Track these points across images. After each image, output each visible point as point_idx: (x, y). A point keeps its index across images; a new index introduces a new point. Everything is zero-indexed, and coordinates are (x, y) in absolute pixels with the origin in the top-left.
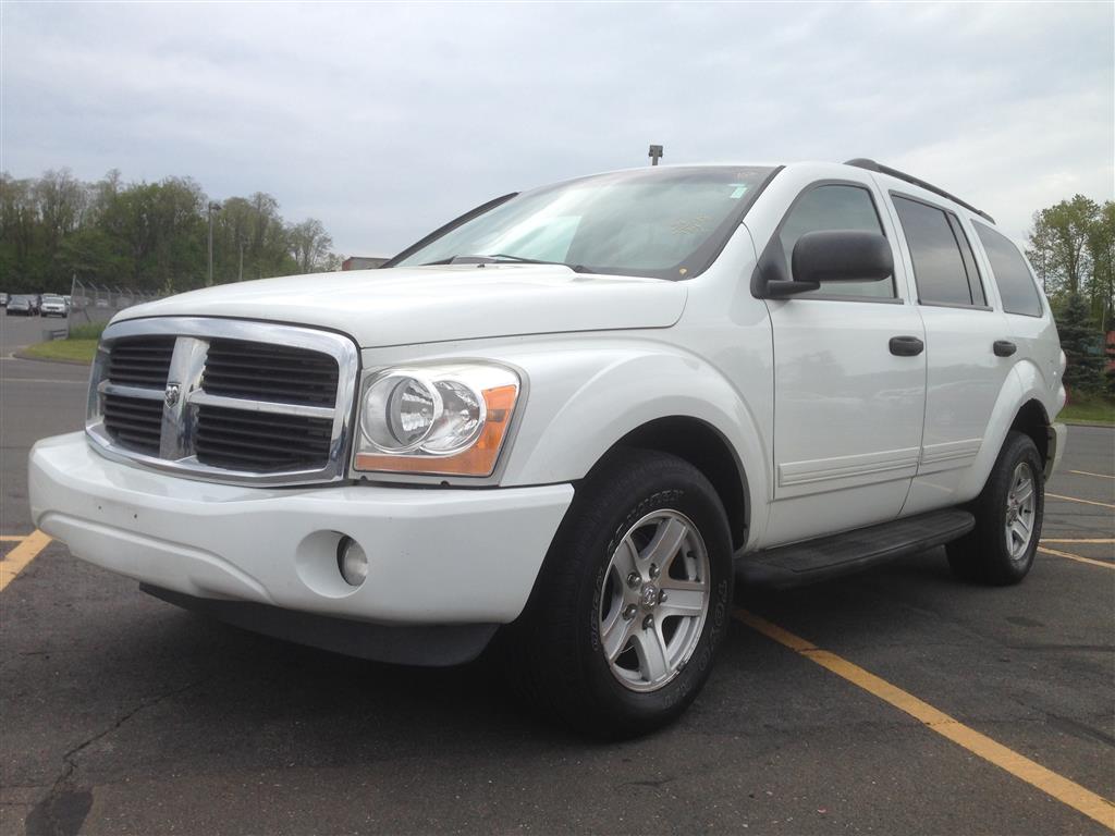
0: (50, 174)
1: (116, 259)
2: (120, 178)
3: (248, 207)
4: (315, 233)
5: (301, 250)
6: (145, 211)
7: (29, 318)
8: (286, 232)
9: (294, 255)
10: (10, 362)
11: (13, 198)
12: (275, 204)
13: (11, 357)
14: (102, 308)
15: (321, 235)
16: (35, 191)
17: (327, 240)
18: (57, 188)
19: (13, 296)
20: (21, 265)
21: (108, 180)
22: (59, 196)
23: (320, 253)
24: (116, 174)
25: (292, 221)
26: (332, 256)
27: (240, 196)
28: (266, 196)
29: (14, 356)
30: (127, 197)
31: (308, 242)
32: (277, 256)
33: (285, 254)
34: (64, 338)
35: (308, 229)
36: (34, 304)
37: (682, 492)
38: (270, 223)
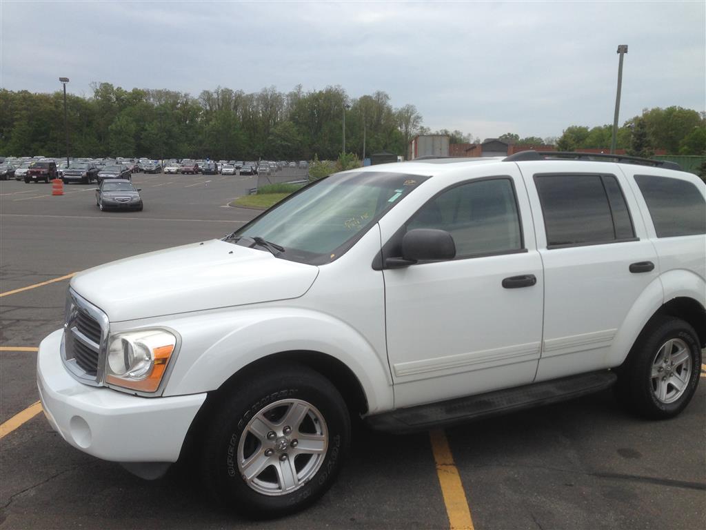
0: (265, 90)
1: (299, 138)
2: (302, 90)
3: (372, 101)
4: (412, 114)
5: (404, 125)
6: (315, 108)
7: (251, 177)
8: (394, 115)
9: (399, 128)
10: (227, 209)
11: (247, 105)
12: (388, 98)
13: (228, 206)
14: (292, 167)
15: (415, 115)
16: (258, 100)
17: (418, 117)
18: (269, 97)
19: (246, 163)
20: (251, 143)
21: (295, 91)
22: (270, 101)
23: (415, 126)
24: (300, 87)
25: (398, 107)
26: (422, 128)
27: (367, 95)
28: (382, 93)
29: (230, 205)
30: (305, 101)
31: (407, 121)
32: (389, 130)
33: (394, 128)
34: (255, 193)
35: (408, 111)
36: (254, 168)
37: (297, 390)
38: (385, 111)
